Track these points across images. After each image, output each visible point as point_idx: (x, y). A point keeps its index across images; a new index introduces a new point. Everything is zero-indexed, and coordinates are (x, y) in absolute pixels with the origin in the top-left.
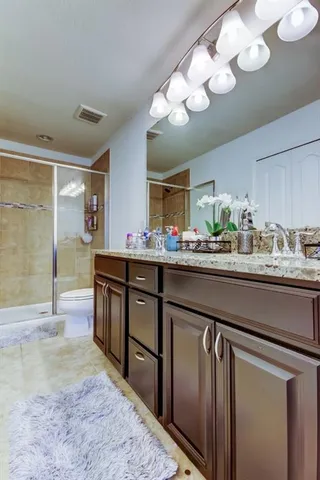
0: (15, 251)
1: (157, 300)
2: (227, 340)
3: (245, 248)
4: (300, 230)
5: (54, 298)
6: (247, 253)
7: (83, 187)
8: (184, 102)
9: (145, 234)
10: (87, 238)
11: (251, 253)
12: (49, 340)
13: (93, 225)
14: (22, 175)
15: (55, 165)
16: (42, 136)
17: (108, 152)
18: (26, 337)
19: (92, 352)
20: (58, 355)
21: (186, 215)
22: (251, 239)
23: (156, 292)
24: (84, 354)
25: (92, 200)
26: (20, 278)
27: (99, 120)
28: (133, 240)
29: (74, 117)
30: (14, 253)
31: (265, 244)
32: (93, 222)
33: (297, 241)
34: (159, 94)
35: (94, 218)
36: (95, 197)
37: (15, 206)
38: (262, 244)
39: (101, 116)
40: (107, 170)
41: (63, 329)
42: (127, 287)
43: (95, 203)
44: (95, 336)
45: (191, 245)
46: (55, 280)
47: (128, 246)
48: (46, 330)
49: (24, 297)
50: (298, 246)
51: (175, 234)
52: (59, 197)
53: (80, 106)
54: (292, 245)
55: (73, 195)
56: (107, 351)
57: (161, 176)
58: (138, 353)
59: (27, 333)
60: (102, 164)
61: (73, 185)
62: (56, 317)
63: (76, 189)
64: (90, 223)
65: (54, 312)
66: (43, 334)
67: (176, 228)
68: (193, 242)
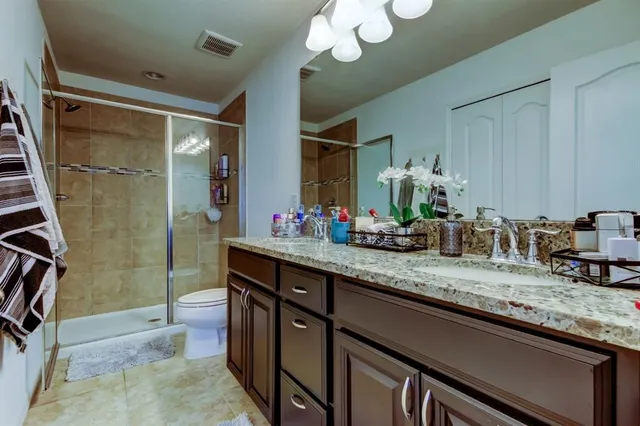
0: (112, 234)
1: (324, 324)
2: (441, 404)
3: (451, 247)
4: (533, 226)
5: (170, 299)
6: (454, 255)
7: (208, 143)
8: (356, 30)
9: (299, 216)
10: (214, 214)
11: (459, 255)
12: (163, 363)
13: (222, 197)
14: (122, 127)
15: (169, 114)
16: (150, 73)
17: (243, 94)
18: (132, 359)
19: (225, 382)
20: (177, 387)
21: (352, 182)
22: (459, 233)
23: (323, 312)
24: (213, 385)
25: (220, 162)
26: (121, 272)
27: (231, 51)
28: (282, 223)
29: (196, 47)
30: (111, 237)
31: (480, 241)
32: (222, 193)
33: (532, 242)
34: (319, 17)
35: (224, 186)
36: (225, 158)
37: (113, 172)
38: (475, 240)
39: (235, 47)
40: (242, 121)
41: (182, 345)
42: (278, 299)
43: (225, 166)
44: (230, 359)
45: (369, 238)
46: (171, 275)
47: (275, 232)
48: (159, 348)
49: (127, 298)
50: (533, 250)
51: (343, 218)
52: (175, 156)
53: (203, 33)
54: (523, 246)
55: (194, 152)
56: (248, 383)
57: (315, 128)
58: (296, 396)
59: (133, 353)
60: (235, 112)
61: (194, 141)
62: (172, 327)
63: (197, 145)
64: (218, 194)
65: (170, 321)
66: (154, 354)
67: (345, 211)
68: (372, 234)
